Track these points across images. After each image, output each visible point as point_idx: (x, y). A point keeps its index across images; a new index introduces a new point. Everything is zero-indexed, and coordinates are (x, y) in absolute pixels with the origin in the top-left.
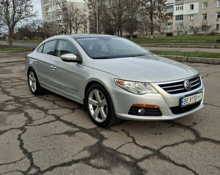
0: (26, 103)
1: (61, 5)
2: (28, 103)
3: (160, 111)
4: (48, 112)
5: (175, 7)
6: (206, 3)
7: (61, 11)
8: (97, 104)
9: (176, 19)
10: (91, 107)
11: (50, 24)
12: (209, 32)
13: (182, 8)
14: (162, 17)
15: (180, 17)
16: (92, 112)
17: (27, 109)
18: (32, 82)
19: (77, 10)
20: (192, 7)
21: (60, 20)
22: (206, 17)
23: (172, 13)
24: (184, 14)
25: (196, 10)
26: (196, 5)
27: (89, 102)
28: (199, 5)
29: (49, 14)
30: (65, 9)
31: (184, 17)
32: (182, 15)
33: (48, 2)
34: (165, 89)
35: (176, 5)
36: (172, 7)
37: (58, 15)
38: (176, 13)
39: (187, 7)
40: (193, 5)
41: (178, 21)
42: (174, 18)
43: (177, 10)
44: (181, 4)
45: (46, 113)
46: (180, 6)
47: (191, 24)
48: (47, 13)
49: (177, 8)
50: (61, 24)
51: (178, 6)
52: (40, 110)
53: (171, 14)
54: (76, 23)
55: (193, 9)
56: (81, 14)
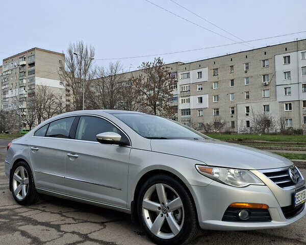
0: (14, 217)
1: (27, 88)
2: (17, 217)
3: (269, 214)
4: (62, 229)
5: (180, 99)
6: (217, 96)
7: (26, 96)
8: (160, 208)
9: (182, 113)
10: (146, 214)
11: (7, 113)
12: (223, 130)
13: (189, 101)
14: (167, 109)
15: (187, 112)
16: (149, 222)
17: (21, 225)
18: (18, 184)
19: (52, 96)
20: (201, 100)
21: (24, 109)
22: (218, 112)
23: (177, 106)
24: (192, 107)
25: (206, 104)
26: (206, 98)
27: (143, 206)
28: (209, 99)
29: (7, 100)
30: (32, 94)
31: (191, 111)
32: (189, 109)
33: (8, 84)
34: (274, 180)
35: (181, 97)
36: (176, 99)
37: (21, 102)
38: (181, 106)
39: (194, 99)
40: (201, 98)
41: (183, 116)
42: (179, 112)
43: (182, 102)
44: (187, 96)
45: (59, 230)
46: (186, 98)
47: (201, 121)
48: (5, 98)
49: (182, 100)
50: (25, 113)
51: (184, 98)
52: (46, 226)
53: (176, 108)
54: (49, 112)
55: (201, 102)
56: (57, 101)
